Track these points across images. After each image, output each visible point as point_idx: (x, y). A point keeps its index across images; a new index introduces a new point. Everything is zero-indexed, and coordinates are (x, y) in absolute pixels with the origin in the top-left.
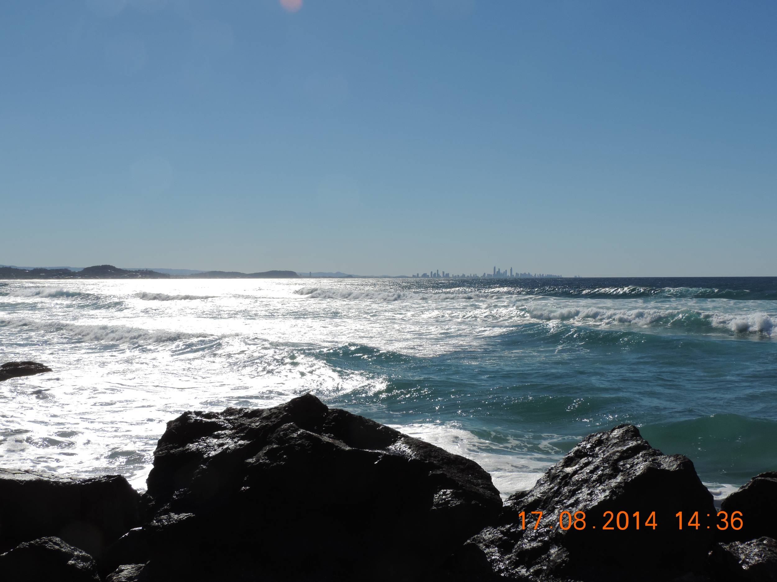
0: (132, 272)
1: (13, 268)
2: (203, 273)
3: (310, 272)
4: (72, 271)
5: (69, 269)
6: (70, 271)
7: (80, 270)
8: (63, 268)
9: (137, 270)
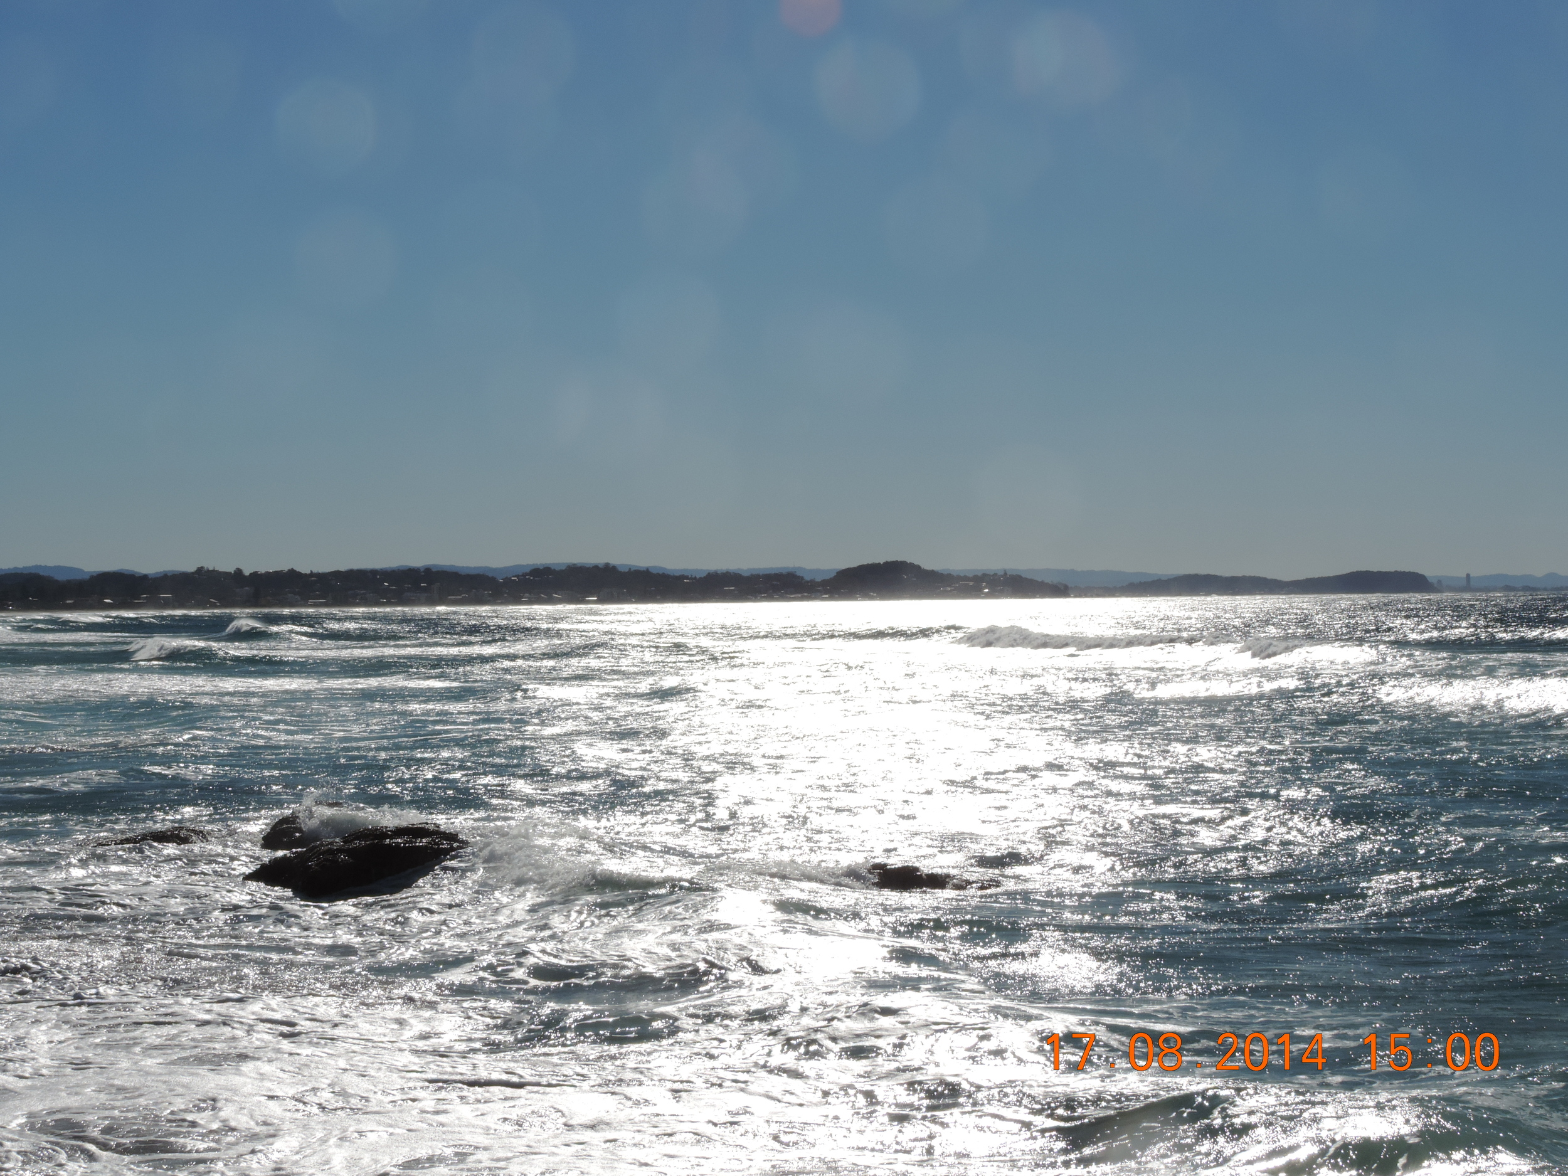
0: (966, 578)
1: (655, 572)
2: (1159, 581)
3: (1468, 575)
4: (807, 578)
5: (798, 574)
6: (802, 578)
7: (827, 577)
8: (784, 572)
9: (980, 574)
